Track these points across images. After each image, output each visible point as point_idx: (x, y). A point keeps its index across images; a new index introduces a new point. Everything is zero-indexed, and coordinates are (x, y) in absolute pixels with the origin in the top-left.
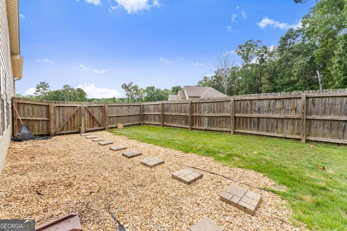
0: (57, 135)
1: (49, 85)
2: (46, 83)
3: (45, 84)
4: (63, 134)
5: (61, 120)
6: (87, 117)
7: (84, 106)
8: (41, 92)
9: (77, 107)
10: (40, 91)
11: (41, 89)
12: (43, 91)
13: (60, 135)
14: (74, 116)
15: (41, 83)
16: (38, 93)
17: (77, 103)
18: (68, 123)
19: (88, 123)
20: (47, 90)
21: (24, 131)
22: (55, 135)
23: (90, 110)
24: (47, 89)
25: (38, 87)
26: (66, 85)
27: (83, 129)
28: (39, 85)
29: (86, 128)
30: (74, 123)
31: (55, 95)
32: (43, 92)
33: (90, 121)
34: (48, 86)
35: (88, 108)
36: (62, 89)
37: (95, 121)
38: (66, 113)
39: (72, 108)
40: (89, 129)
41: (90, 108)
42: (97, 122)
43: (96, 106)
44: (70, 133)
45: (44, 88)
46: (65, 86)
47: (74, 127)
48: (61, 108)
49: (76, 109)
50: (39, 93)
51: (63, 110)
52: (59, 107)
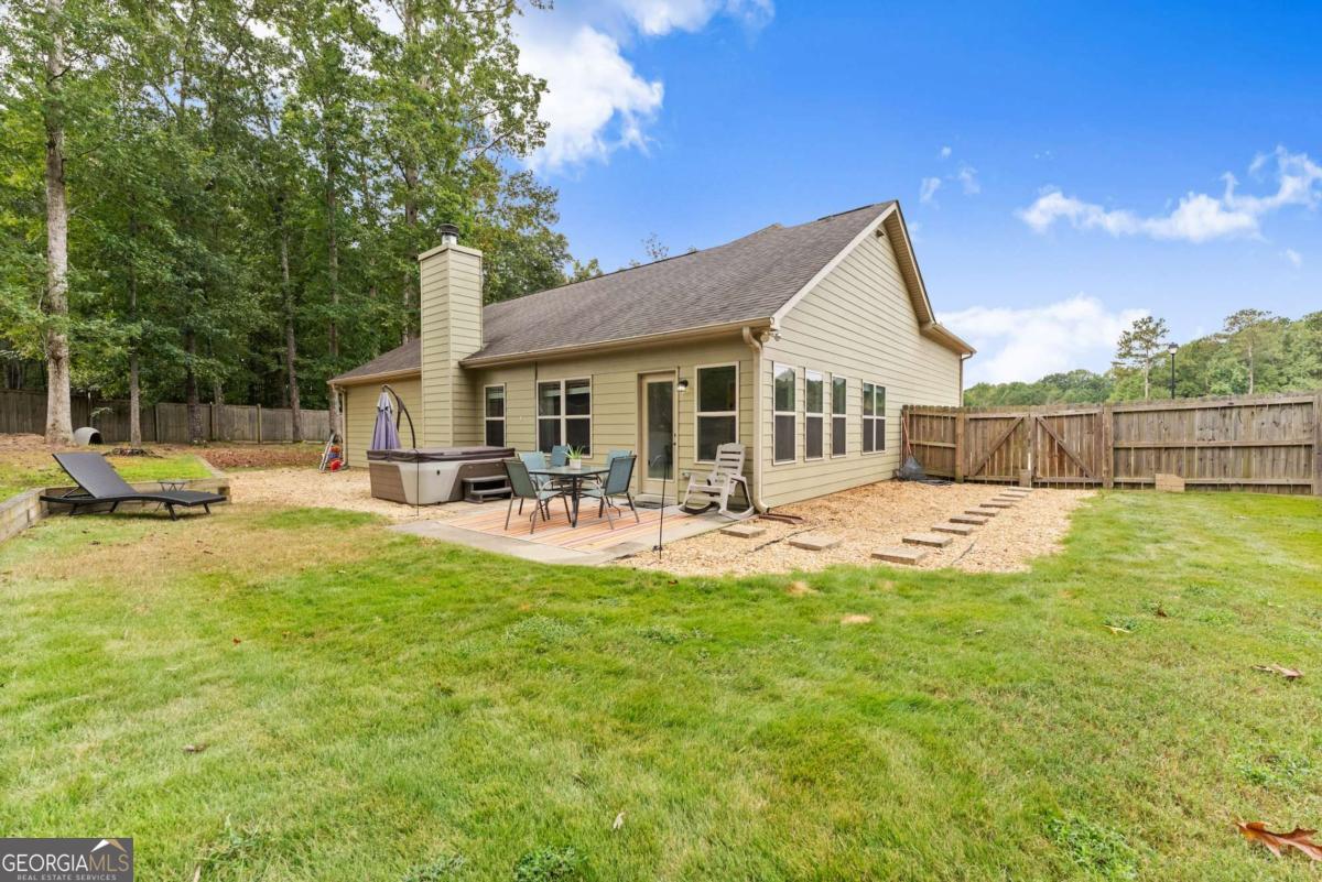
0: (970, 481)
1: (1164, 326)
2: (1156, 320)
3: (1152, 326)
4: (982, 482)
5: (979, 450)
6: (1043, 446)
7: (1033, 415)
8: (1137, 355)
9: (1014, 418)
10: (1134, 352)
11: (1136, 344)
12: (1144, 352)
13: (976, 482)
14: (1007, 440)
15: (1135, 325)
16: (1124, 360)
17: (1017, 410)
18: (993, 456)
19: (1044, 463)
20: (1157, 346)
21: (912, 465)
22: (966, 481)
23: (1053, 427)
24: (1159, 340)
25: (1126, 341)
26: (1242, 312)
27: (1026, 474)
28: (1128, 334)
29: (1039, 474)
30: (1008, 460)
31: (1190, 362)
32: (1144, 356)
33: (1051, 458)
34: (1164, 331)
35: (1045, 422)
36: (1220, 332)
37: (1066, 458)
38: (989, 435)
39: (1004, 423)
40: (1047, 479)
41: (1051, 421)
42: (1072, 459)
43: (1072, 416)
44: (998, 483)
45: (1148, 341)
46: (1235, 318)
47: (1007, 469)
48: (981, 423)
49: (1013, 424)
50: (1129, 362)
51: (985, 427)
52: (976, 419)
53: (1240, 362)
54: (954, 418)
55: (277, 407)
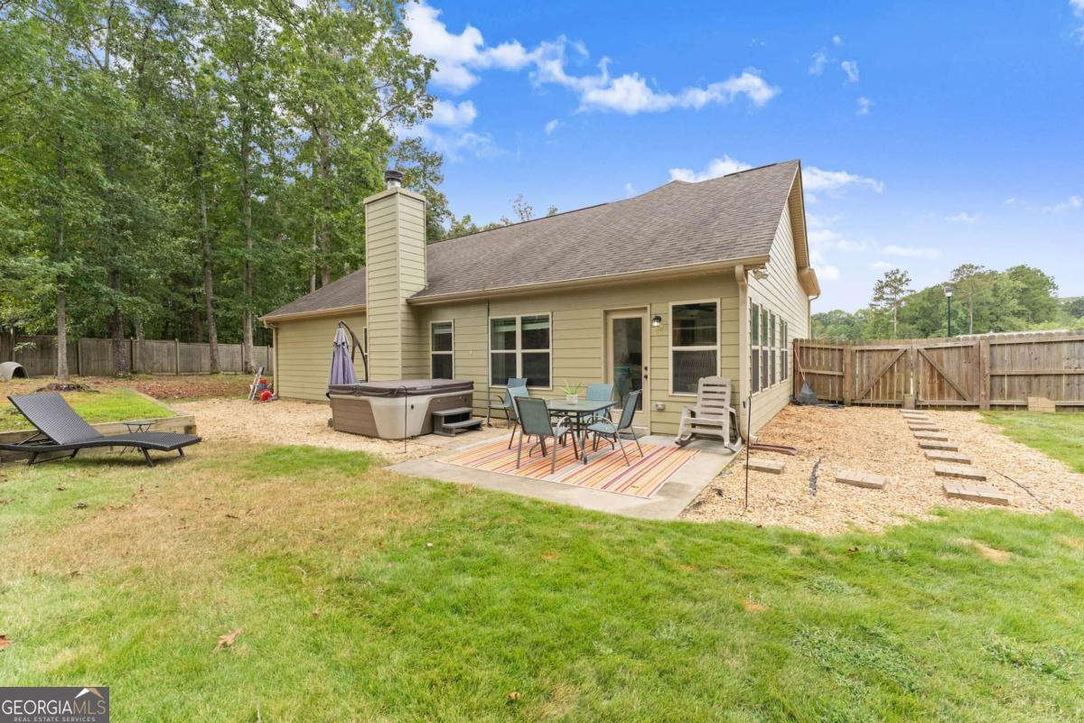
0: (857, 405)
1: (908, 276)
2: (902, 272)
3: (899, 276)
4: (868, 405)
5: (865, 378)
6: (924, 373)
7: (915, 347)
8: (888, 299)
9: (897, 350)
10: (885, 296)
11: (887, 290)
12: (893, 296)
13: (862, 405)
14: (891, 368)
15: (887, 276)
16: (879, 303)
17: (900, 343)
18: (877, 383)
19: (925, 388)
20: (903, 292)
21: (806, 391)
22: (853, 404)
23: (934, 356)
24: (904, 287)
25: (880, 288)
26: (964, 266)
27: (910, 398)
28: (881, 282)
29: (921, 398)
30: (892, 386)
31: (926, 304)
32: (893, 299)
33: (932, 383)
34: (907, 280)
35: (925, 353)
36: (948, 281)
37: (945, 384)
38: (874, 363)
39: (887, 354)
40: (928, 402)
41: (931, 352)
42: (951, 385)
43: (951, 348)
44: (883, 405)
45: (895, 288)
46: (958, 270)
47: (891, 393)
48: (866, 354)
49: (896, 355)
50: (882, 304)
51: (869, 357)
52: (862, 351)
53: (963, 304)
54: (841, 350)
55: (193, 342)
